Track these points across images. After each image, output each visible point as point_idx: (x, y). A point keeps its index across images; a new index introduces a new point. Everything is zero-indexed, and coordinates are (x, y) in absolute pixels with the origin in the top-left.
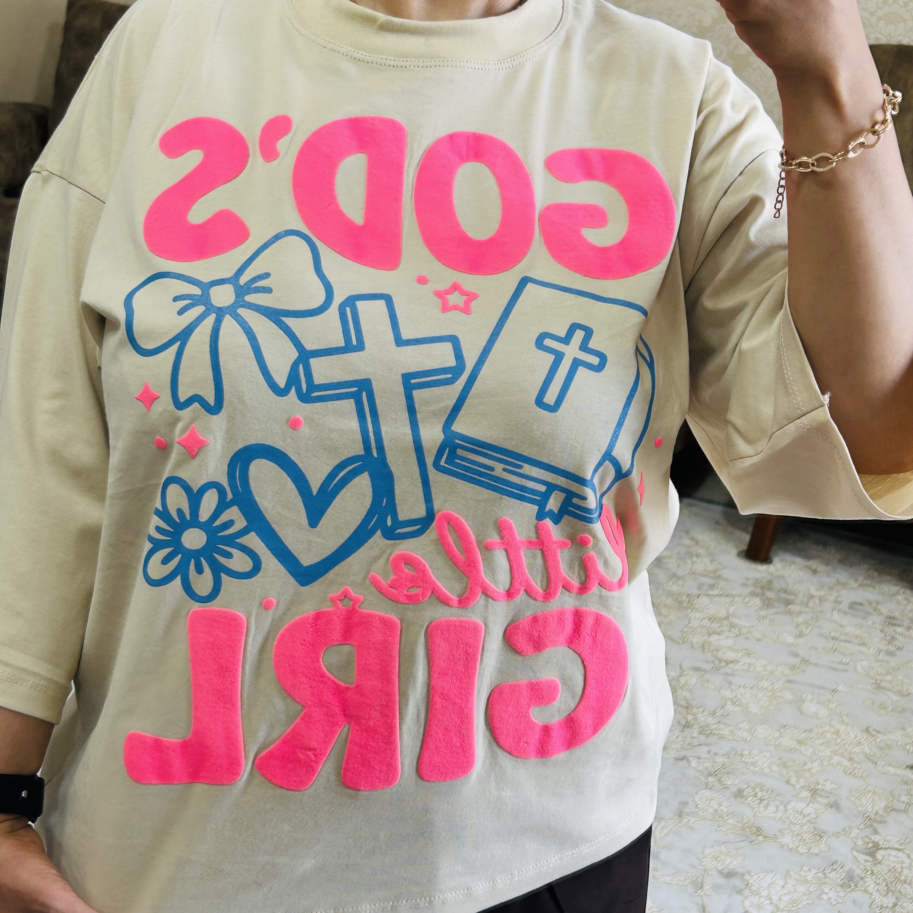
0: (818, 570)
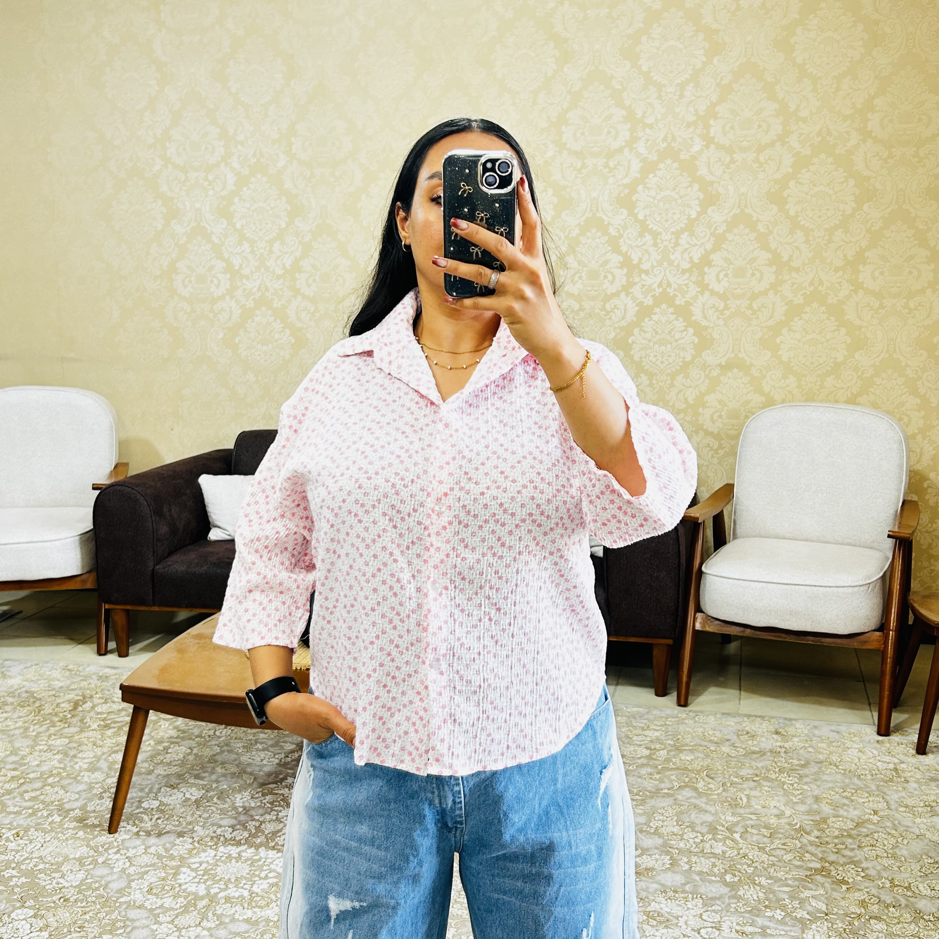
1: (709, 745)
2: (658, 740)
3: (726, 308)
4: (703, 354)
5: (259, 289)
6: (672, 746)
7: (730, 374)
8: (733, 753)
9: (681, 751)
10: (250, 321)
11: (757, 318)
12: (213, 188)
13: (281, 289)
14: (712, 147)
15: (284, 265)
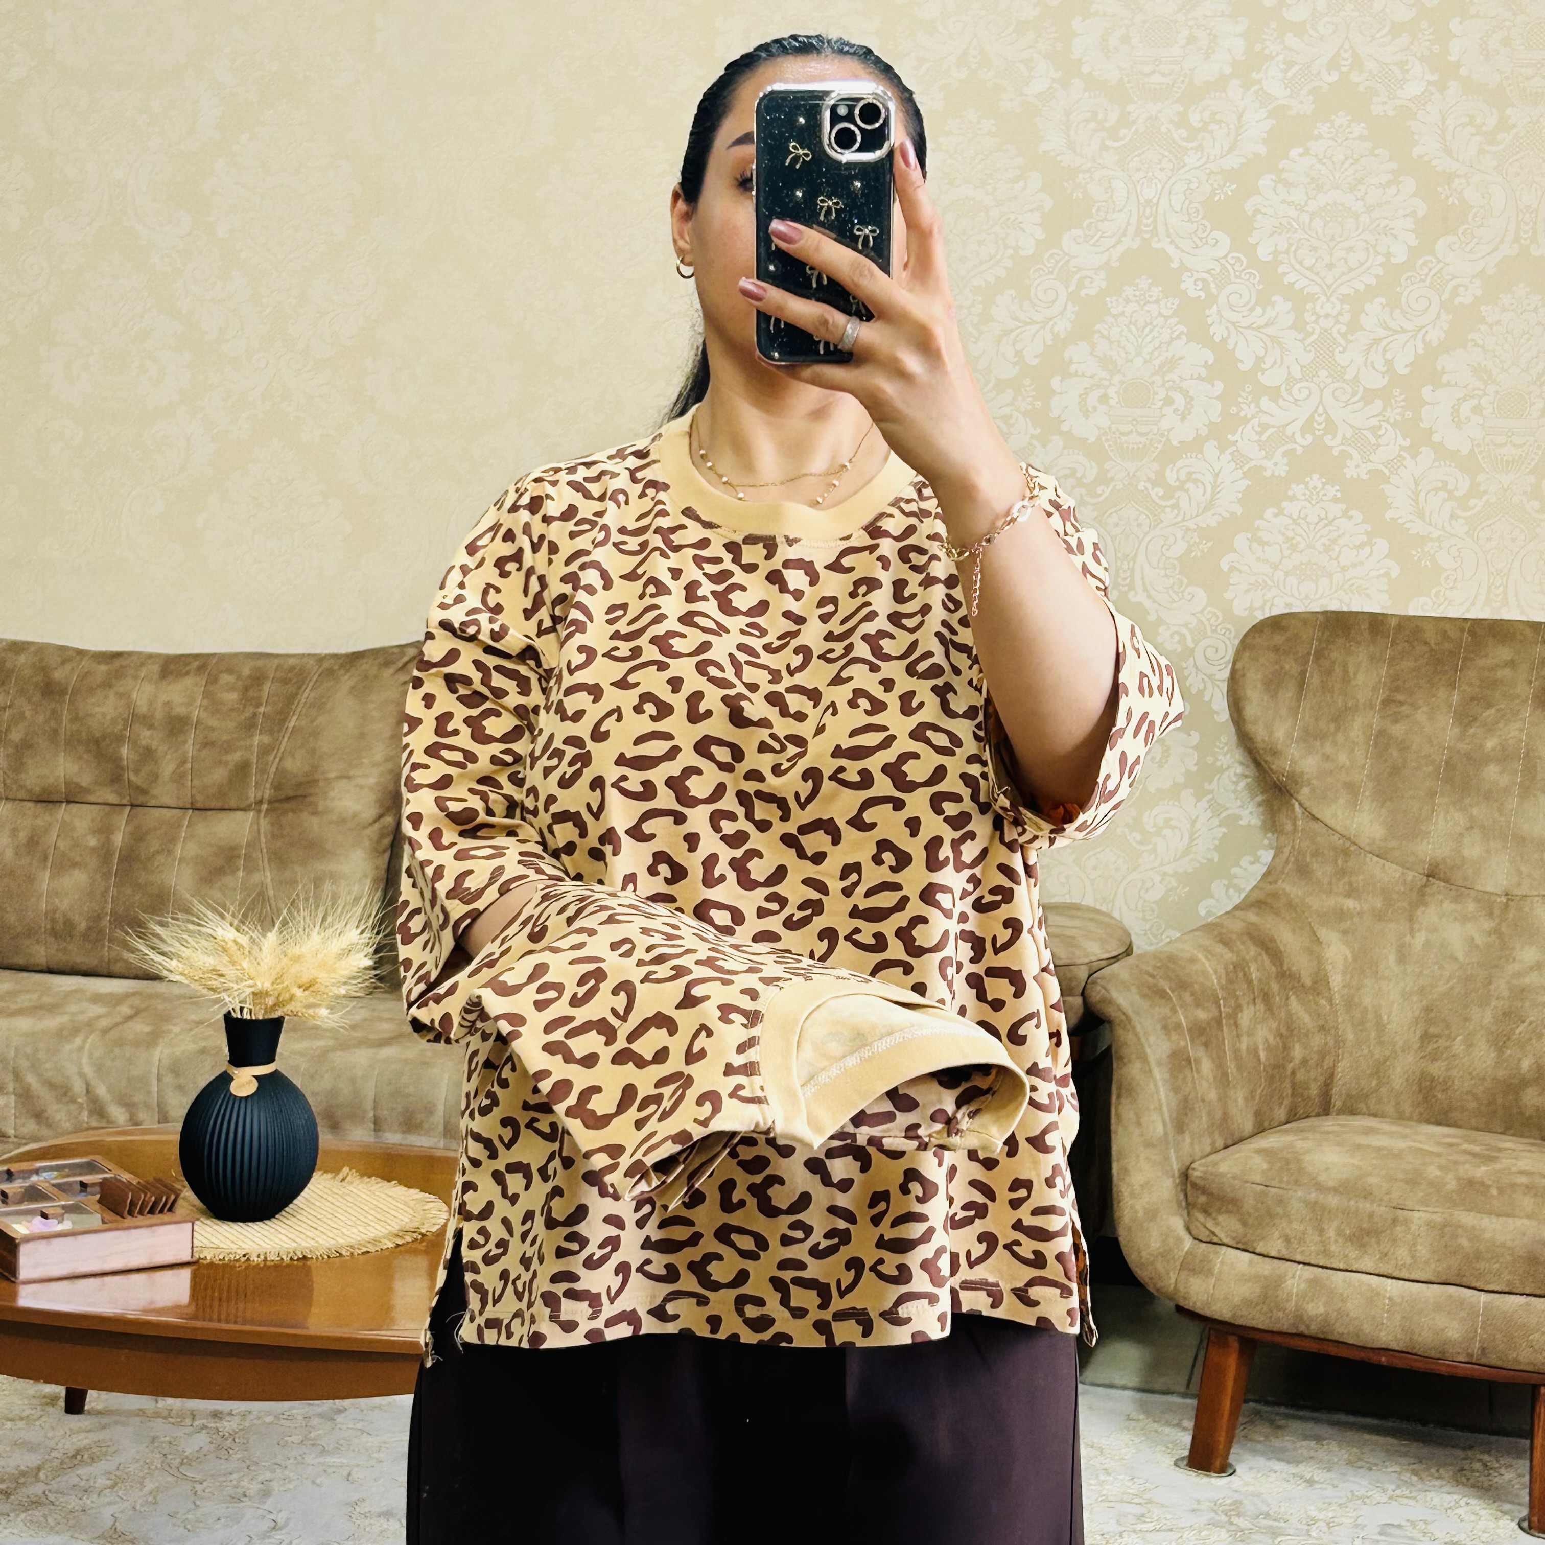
0: (1316, 1479)
3: (1475, 491)
5: (266, 395)
10: (236, 474)
12: (160, 134)
13: (324, 396)
14: (1454, 87)
15: (335, 334)
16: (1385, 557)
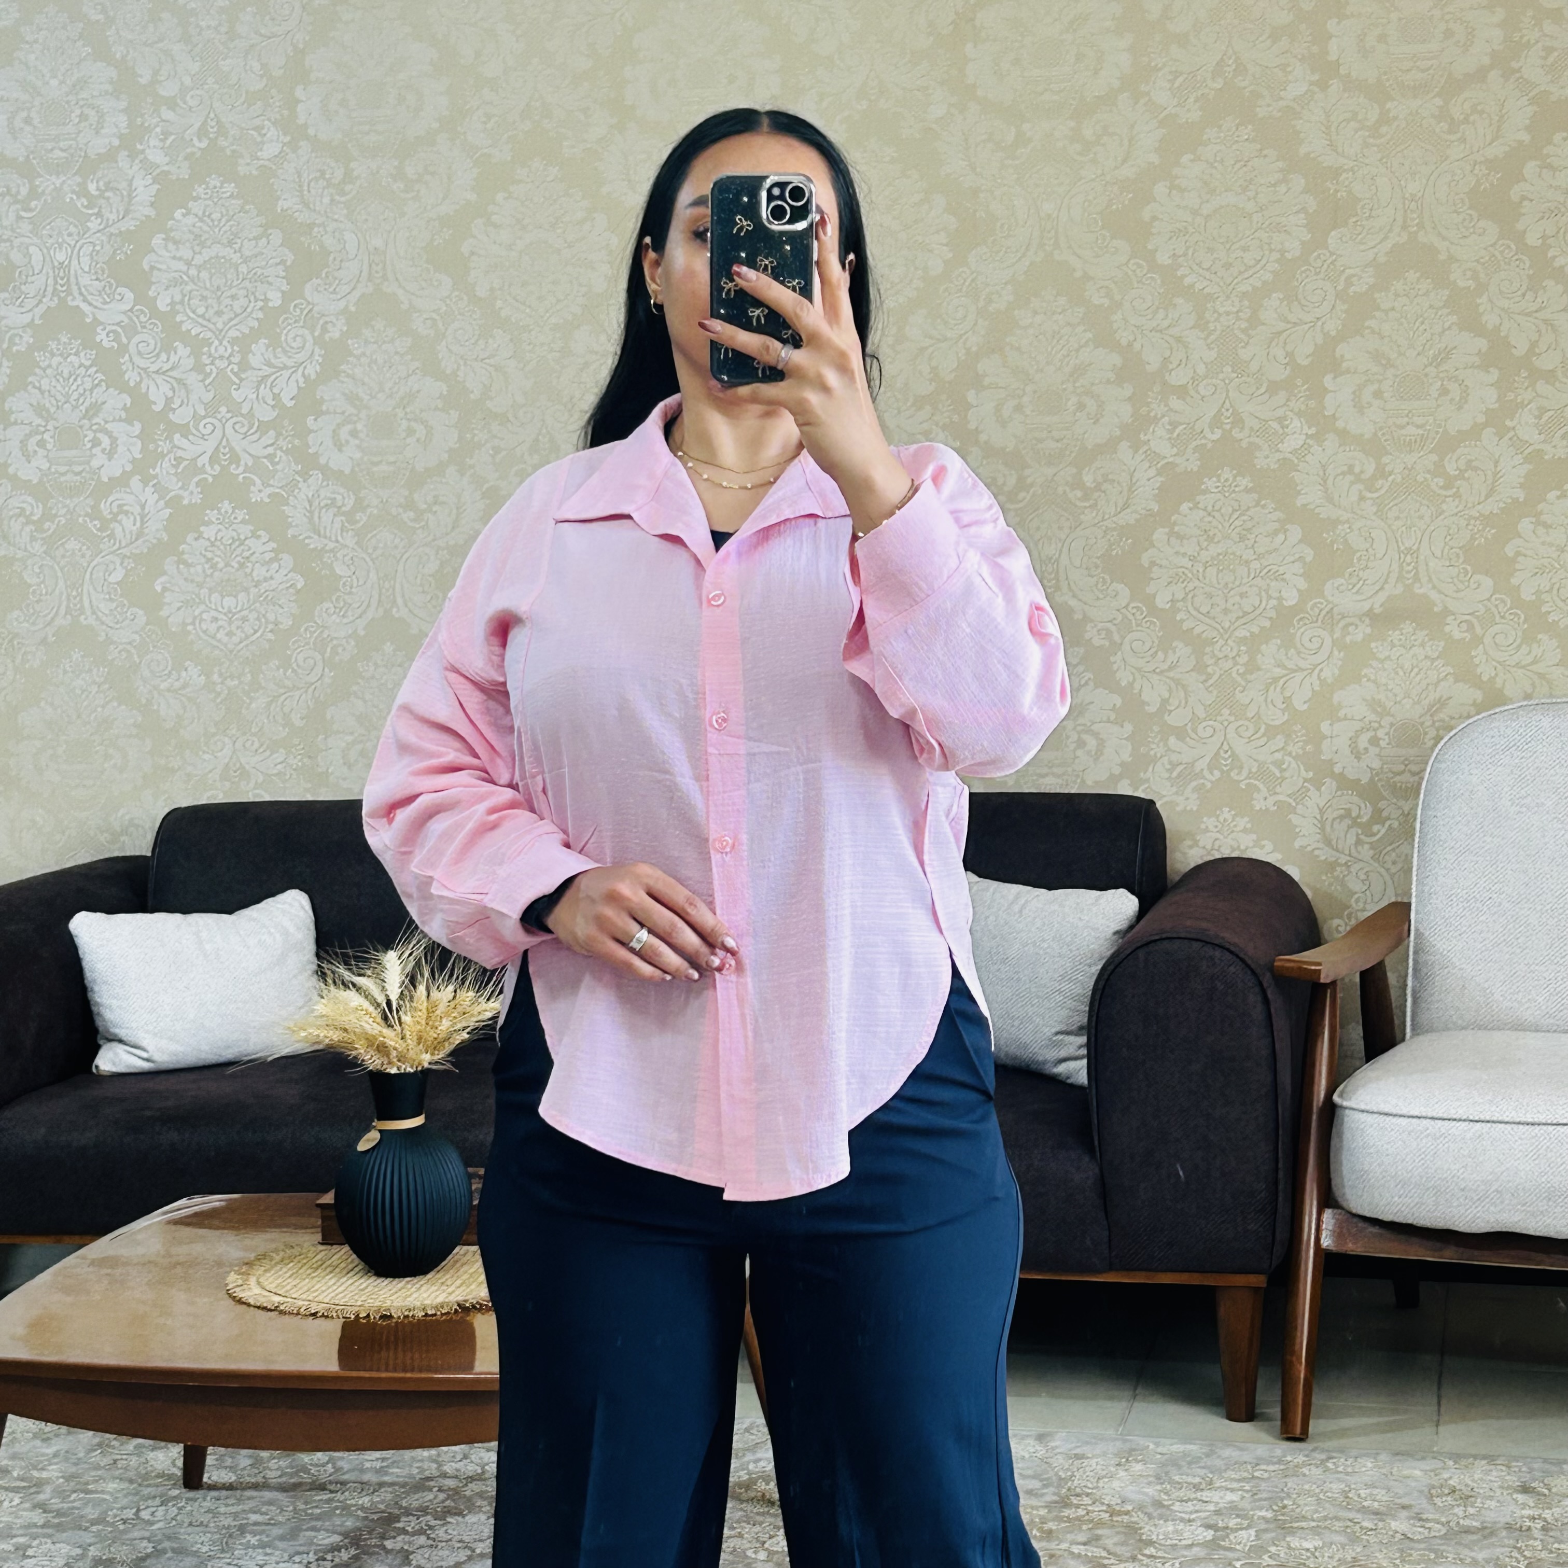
1: (1358, 1517)
2: (1233, 1509)
3: (1381, 472)
4: (1328, 588)
5: (213, 460)
6: (1266, 1520)
7: (1395, 635)
8: (1418, 1532)
9: (1292, 1531)
10: (190, 538)
11: (1457, 495)
12: (99, 215)
13: (270, 457)
14: (1335, 86)
15: (276, 397)
16: (1300, 541)
